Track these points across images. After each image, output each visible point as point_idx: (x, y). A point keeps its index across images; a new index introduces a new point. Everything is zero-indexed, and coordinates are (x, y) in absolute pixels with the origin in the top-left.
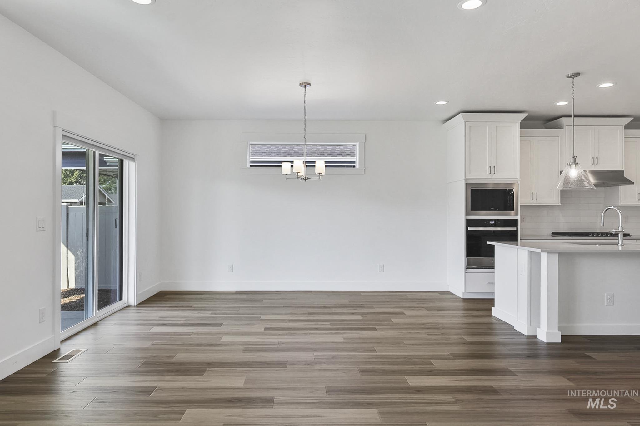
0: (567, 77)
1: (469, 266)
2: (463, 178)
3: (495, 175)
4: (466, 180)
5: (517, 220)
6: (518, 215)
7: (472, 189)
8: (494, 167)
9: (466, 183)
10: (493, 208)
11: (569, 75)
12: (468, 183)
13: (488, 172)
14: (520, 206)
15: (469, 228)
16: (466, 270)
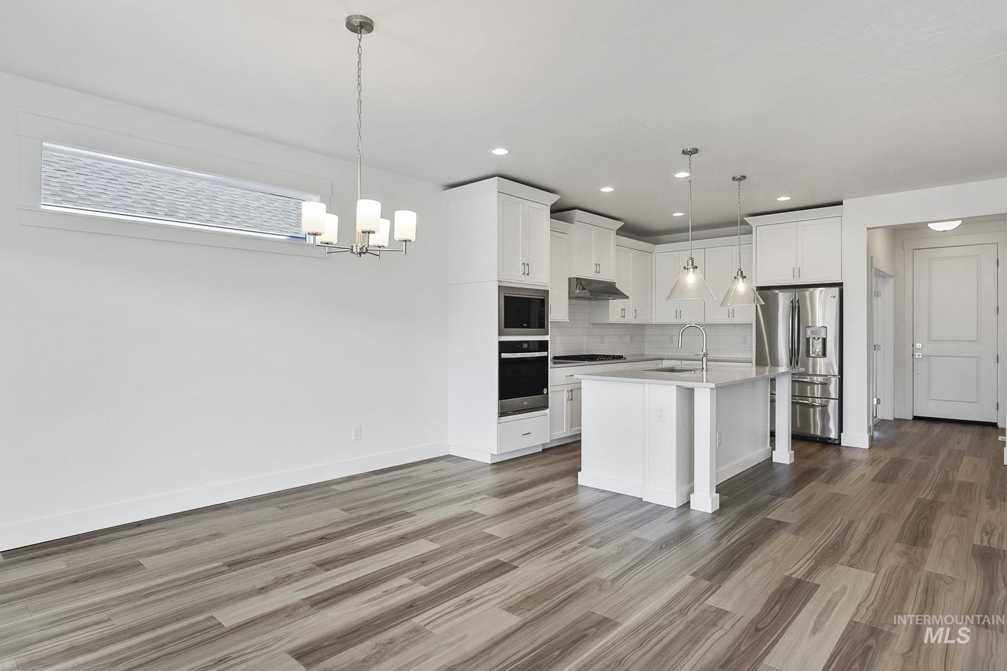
0: (684, 152)
1: (502, 413)
2: (496, 278)
3: (528, 276)
4: (499, 281)
5: (547, 342)
6: (548, 335)
7: (505, 295)
8: (528, 264)
9: (499, 286)
10: (525, 325)
11: (687, 149)
12: (501, 286)
13: (521, 272)
14: (551, 322)
15: (502, 354)
16: (499, 420)
